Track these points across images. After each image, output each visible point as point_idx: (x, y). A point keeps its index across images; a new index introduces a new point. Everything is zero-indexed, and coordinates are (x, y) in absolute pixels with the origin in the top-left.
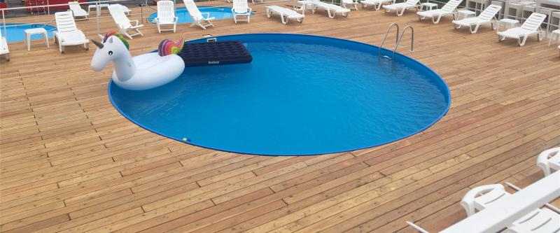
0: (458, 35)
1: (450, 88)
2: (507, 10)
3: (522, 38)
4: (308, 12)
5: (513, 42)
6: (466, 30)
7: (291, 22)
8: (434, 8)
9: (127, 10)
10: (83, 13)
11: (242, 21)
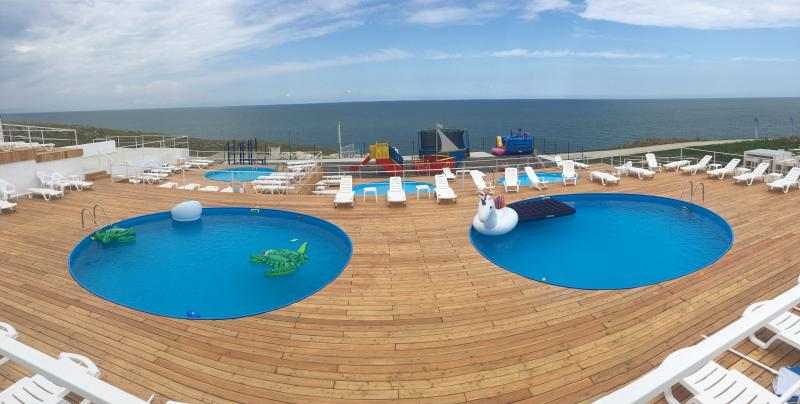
0: (738, 187)
1: (733, 229)
2: (774, 167)
3: (785, 187)
4: (623, 175)
5: (779, 191)
6: (744, 183)
7: (610, 184)
8: (719, 167)
9: (483, 175)
10: (452, 176)
11: (570, 184)
